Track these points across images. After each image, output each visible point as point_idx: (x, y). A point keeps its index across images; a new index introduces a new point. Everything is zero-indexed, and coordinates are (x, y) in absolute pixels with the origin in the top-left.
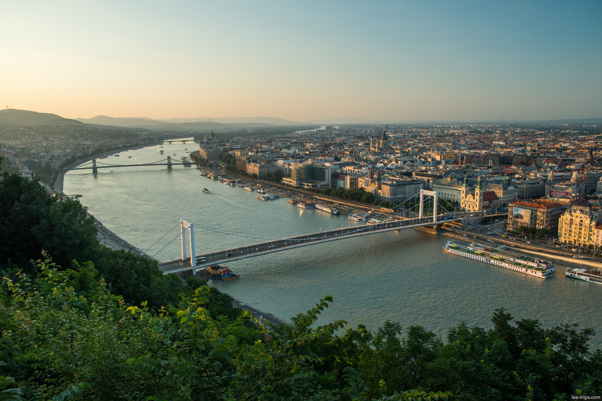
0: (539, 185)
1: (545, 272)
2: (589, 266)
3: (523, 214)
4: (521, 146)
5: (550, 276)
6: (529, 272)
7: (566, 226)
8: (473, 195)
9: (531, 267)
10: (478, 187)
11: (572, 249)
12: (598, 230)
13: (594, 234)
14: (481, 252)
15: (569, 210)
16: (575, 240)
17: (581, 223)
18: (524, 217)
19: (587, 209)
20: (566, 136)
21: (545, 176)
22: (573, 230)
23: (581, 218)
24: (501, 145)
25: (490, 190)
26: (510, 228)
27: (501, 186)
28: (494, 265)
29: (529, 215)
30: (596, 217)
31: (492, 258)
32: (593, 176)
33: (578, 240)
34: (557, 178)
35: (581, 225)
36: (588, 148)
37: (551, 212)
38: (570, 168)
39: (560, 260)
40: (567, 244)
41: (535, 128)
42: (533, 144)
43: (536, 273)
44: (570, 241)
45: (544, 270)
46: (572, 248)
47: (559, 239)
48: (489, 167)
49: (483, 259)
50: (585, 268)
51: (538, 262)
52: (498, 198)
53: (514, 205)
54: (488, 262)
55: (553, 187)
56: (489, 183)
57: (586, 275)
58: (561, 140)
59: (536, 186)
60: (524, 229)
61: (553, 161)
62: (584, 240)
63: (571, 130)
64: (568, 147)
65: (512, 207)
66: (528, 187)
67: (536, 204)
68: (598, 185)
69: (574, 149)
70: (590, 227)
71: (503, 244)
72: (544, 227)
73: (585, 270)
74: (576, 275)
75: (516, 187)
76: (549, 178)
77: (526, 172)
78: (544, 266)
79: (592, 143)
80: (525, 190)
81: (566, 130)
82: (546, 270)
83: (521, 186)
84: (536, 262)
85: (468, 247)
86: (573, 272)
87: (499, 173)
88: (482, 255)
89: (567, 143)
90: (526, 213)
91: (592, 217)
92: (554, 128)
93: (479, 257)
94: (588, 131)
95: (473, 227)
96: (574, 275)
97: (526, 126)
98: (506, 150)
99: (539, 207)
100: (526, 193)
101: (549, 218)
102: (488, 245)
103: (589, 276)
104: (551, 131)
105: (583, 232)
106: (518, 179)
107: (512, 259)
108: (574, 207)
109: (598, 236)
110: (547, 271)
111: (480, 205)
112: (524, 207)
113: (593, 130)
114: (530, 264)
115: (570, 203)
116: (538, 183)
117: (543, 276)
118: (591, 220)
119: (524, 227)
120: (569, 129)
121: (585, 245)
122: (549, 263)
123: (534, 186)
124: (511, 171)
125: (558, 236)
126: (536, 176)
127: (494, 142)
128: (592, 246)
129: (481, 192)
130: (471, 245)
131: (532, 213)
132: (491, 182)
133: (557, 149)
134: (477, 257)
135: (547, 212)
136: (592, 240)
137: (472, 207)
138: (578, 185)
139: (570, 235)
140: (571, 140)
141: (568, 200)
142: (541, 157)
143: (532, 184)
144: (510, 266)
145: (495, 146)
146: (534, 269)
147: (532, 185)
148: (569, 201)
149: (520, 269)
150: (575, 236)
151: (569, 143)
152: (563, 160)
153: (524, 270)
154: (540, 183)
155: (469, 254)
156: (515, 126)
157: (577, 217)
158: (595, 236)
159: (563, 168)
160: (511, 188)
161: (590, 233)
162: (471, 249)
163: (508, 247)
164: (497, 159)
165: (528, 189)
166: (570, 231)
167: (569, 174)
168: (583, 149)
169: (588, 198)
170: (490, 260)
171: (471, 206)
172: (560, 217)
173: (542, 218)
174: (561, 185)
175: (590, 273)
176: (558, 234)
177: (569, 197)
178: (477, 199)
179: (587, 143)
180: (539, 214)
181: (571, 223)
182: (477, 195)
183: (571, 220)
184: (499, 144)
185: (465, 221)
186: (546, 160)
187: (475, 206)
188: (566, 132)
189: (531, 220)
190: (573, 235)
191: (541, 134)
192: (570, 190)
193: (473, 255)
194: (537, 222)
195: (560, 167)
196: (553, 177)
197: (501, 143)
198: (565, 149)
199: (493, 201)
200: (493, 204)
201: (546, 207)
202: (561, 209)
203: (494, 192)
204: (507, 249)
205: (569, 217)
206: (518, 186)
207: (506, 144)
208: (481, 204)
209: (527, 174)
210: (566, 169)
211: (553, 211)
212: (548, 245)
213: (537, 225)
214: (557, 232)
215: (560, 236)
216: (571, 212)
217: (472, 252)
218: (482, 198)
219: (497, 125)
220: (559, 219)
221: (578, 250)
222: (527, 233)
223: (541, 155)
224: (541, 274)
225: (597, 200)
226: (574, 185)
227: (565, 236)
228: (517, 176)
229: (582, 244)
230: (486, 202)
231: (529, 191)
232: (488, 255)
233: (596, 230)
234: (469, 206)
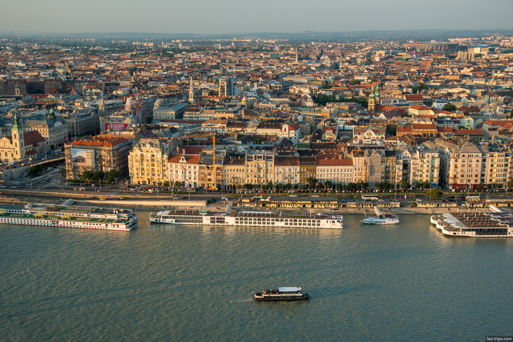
0: (90, 118)
1: (129, 223)
2: (170, 207)
3: (85, 156)
4: (48, 68)
5: (134, 227)
6: (110, 227)
7: (138, 164)
8: (10, 138)
9: (111, 221)
10: (16, 126)
11: (149, 190)
12: (171, 163)
13: (167, 169)
14: (44, 213)
15: (137, 145)
16: (149, 179)
17: (153, 158)
18: (86, 159)
19: (156, 141)
20: (97, 53)
21: (94, 106)
22: (146, 168)
23: (152, 152)
24: (20, 67)
25: (30, 130)
26: (70, 176)
27: (45, 122)
28: (64, 227)
29: (90, 157)
30: (167, 149)
31: (59, 218)
32: (145, 101)
33: (152, 179)
34: (108, 107)
35: (153, 160)
36: (127, 69)
37: (118, 149)
38: (117, 94)
39: (140, 206)
40: (141, 185)
41: (56, 44)
42: (63, 65)
43: (118, 226)
44: (144, 181)
45: (126, 221)
46: (147, 189)
47: (131, 180)
48: (18, 98)
49: (49, 222)
50: (168, 210)
51: (117, 212)
52: (43, 139)
53: (71, 146)
54: (56, 225)
55: (109, 119)
56: (28, 120)
57: (171, 218)
58: (94, 59)
59: (87, 118)
60: (89, 175)
61: (95, 86)
62: (159, 177)
63: (100, 46)
64: (106, 68)
65: (70, 148)
66: (78, 121)
67: (98, 141)
68: (154, 113)
69: (113, 71)
70: (163, 161)
71: (68, 198)
72: (112, 169)
73: (168, 212)
74: (161, 219)
75: (63, 122)
76: (100, 108)
77: (70, 102)
78: (125, 215)
79: (129, 62)
80: (75, 125)
81: (94, 46)
82: (128, 220)
83: (69, 121)
84: (116, 213)
85: (23, 210)
86: (157, 217)
87: (34, 106)
88: (46, 217)
89: (102, 63)
90: (87, 154)
91: (163, 150)
92: (81, 44)
93: (43, 221)
94: (119, 47)
95: (20, 182)
96: (159, 220)
97: (45, 41)
98: (31, 74)
99: (102, 145)
100: (77, 128)
101: (116, 156)
102: (48, 203)
103: (174, 218)
104: (78, 47)
105: (156, 168)
106: (62, 111)
107: (85, 215)
108: (143, 141)
109: (171, 171)
110: (130, 221)
111: (22, 152)
112: (83, 146)
113: (124, 47)
114: (109, 217)
115: (134, 137)
116: (89, 115)
117: (127, 228)
118: (163, 153)
119: (89, 172)
120: (98, 45)
121: (160, 184)
122: (130, 212)
123: (85, 119)
124: (50, 102)
125: (130, 177)
126: (84, 107)
127: (9, 63)
128: (168, 182)
129: (21, 132)
130: (26, 207)
131: (95, 154)
132: (30, 118)
133: (94, 71)
134: (39, 221)
135: (113, 150)
136: (167, 176)
137: (11, 155)
138: (135, 114)
139: (143, 174)
140: (105, 59)
141: (132, 133)
142: (79, 82)
143: (82, 116)
144: (85, 225)
145: (13, 68)
146: (116, 222)
147: (83, 118)
148: (134, 134)
149: (99, 226)
150: (148, 175)
151: (105, 63)
152: (106, 84)
153: (103, 225)
154: (92, 115)
155: (26, 220)
156: (30, 41)
157: (147, 151)
158: (169, 171)
159: (110, 95)
160: (58, 124)
161: (164, 168)
162: (28, 212)
163: (75, 200)
164: (24, 86)
165: (78, 124)
166: (143, 169)
167: (119, 101)
168: (122, 70)
169: (150, 129)
170: (58, 222)
171: (9, 154)
172: (129, 154)
173: (109, 158)
174: (116, 115)
175: (174, 214)
176: (130, 175)
177: (130, 129)
178: (16, 143)
179: (124, 63)
180: (103, 153)
181: (142, 160)
182: (15, 137)
183: (142, 155)
184: (17, 66)
185: (6, 176)
186: (87, 85)
187: (15, 154)
188: (96, 48)
189: (96, 163)
190: (146, 174)
191: (68, 52)
192: (128, 121)
193: (33, 220)
194: (103, 164)
195: (105, 92)
196: (105, 107)
197: (20, 64)
198: (102, 70)
199: (38, 143)
200: (39, 147)
201: (110, 144)
202: (127, 145)
203: (36, 132)
204: (74, 203)
205: (139, 153)
206: (65, 120)
207: (27, 65)
208: (23, 149)
209: (71, 104)
210: (113, 95)
211: (119, 148)
212: (120, 190)
213: (104, 168)
214: (128, 172)
215: (132, 177)
216: (140, 146)
217: (31, 216)
218: (23, 141)
219: (3, 38)
220: (129, 156)
221: (154, 190)
222: (94, 179)
223: (79, 79)
224: (124, 226)
225: (161, 130)
226: (131, 114)
227: (138, 176)
228: (60, 108)
229: (157, 182)
230: (29, 146)
231: (80, 126)
232: (53, 216)
233: (169, 164)
234: (6, 153)
